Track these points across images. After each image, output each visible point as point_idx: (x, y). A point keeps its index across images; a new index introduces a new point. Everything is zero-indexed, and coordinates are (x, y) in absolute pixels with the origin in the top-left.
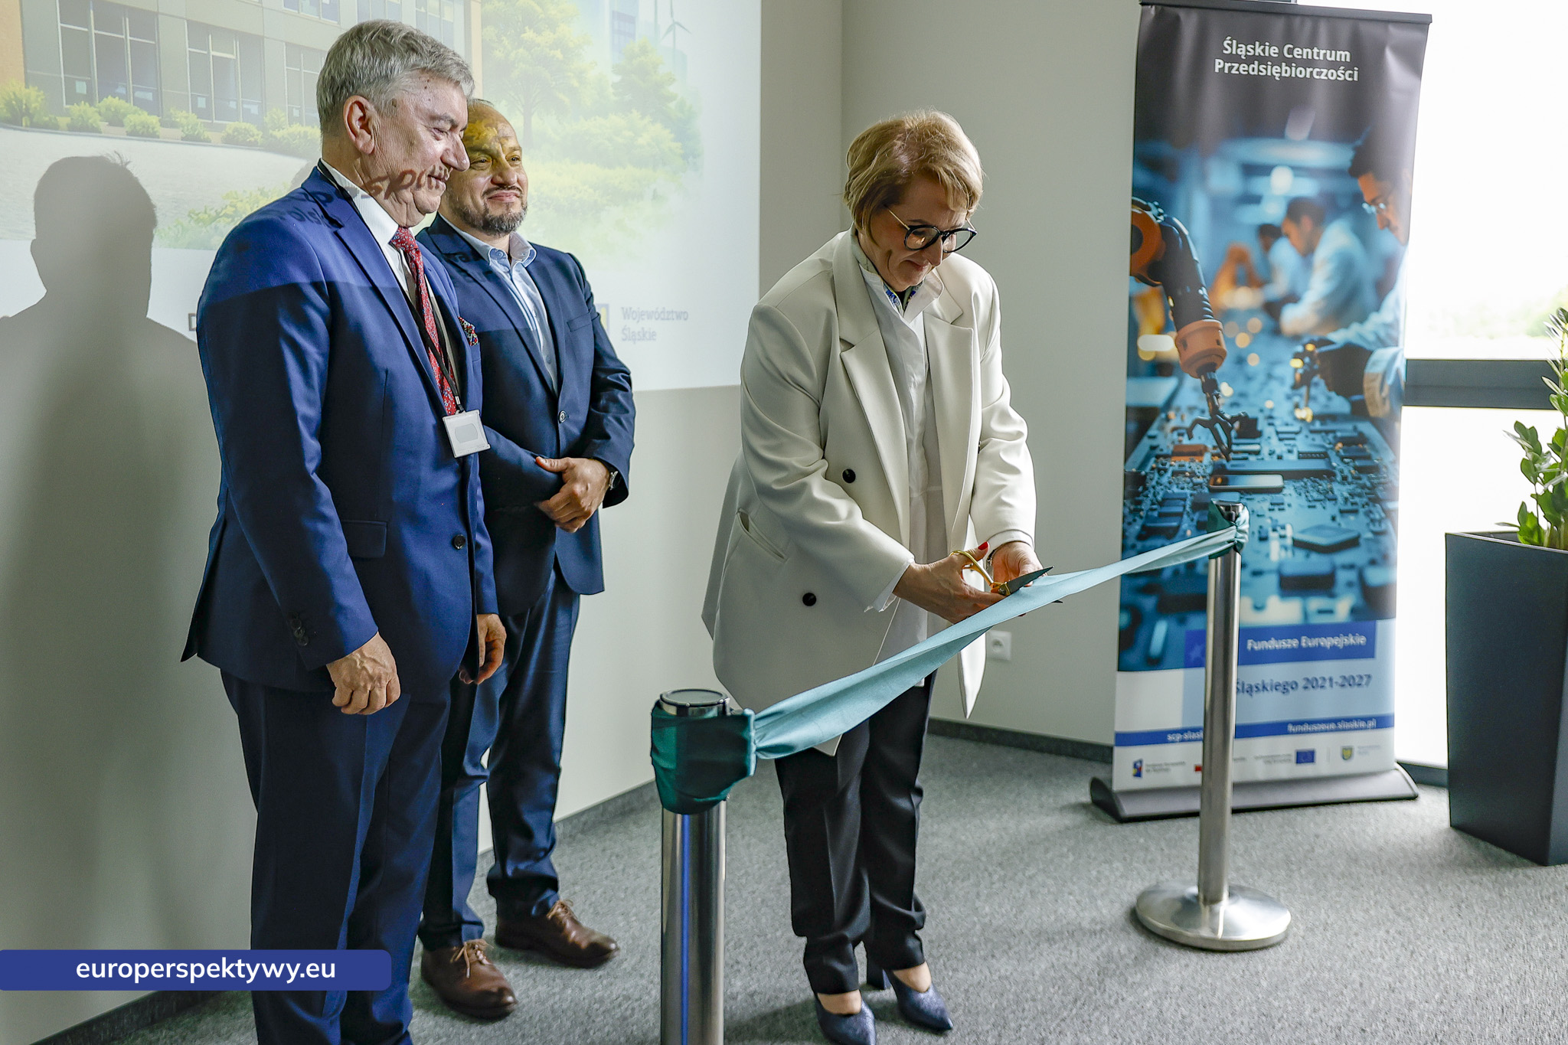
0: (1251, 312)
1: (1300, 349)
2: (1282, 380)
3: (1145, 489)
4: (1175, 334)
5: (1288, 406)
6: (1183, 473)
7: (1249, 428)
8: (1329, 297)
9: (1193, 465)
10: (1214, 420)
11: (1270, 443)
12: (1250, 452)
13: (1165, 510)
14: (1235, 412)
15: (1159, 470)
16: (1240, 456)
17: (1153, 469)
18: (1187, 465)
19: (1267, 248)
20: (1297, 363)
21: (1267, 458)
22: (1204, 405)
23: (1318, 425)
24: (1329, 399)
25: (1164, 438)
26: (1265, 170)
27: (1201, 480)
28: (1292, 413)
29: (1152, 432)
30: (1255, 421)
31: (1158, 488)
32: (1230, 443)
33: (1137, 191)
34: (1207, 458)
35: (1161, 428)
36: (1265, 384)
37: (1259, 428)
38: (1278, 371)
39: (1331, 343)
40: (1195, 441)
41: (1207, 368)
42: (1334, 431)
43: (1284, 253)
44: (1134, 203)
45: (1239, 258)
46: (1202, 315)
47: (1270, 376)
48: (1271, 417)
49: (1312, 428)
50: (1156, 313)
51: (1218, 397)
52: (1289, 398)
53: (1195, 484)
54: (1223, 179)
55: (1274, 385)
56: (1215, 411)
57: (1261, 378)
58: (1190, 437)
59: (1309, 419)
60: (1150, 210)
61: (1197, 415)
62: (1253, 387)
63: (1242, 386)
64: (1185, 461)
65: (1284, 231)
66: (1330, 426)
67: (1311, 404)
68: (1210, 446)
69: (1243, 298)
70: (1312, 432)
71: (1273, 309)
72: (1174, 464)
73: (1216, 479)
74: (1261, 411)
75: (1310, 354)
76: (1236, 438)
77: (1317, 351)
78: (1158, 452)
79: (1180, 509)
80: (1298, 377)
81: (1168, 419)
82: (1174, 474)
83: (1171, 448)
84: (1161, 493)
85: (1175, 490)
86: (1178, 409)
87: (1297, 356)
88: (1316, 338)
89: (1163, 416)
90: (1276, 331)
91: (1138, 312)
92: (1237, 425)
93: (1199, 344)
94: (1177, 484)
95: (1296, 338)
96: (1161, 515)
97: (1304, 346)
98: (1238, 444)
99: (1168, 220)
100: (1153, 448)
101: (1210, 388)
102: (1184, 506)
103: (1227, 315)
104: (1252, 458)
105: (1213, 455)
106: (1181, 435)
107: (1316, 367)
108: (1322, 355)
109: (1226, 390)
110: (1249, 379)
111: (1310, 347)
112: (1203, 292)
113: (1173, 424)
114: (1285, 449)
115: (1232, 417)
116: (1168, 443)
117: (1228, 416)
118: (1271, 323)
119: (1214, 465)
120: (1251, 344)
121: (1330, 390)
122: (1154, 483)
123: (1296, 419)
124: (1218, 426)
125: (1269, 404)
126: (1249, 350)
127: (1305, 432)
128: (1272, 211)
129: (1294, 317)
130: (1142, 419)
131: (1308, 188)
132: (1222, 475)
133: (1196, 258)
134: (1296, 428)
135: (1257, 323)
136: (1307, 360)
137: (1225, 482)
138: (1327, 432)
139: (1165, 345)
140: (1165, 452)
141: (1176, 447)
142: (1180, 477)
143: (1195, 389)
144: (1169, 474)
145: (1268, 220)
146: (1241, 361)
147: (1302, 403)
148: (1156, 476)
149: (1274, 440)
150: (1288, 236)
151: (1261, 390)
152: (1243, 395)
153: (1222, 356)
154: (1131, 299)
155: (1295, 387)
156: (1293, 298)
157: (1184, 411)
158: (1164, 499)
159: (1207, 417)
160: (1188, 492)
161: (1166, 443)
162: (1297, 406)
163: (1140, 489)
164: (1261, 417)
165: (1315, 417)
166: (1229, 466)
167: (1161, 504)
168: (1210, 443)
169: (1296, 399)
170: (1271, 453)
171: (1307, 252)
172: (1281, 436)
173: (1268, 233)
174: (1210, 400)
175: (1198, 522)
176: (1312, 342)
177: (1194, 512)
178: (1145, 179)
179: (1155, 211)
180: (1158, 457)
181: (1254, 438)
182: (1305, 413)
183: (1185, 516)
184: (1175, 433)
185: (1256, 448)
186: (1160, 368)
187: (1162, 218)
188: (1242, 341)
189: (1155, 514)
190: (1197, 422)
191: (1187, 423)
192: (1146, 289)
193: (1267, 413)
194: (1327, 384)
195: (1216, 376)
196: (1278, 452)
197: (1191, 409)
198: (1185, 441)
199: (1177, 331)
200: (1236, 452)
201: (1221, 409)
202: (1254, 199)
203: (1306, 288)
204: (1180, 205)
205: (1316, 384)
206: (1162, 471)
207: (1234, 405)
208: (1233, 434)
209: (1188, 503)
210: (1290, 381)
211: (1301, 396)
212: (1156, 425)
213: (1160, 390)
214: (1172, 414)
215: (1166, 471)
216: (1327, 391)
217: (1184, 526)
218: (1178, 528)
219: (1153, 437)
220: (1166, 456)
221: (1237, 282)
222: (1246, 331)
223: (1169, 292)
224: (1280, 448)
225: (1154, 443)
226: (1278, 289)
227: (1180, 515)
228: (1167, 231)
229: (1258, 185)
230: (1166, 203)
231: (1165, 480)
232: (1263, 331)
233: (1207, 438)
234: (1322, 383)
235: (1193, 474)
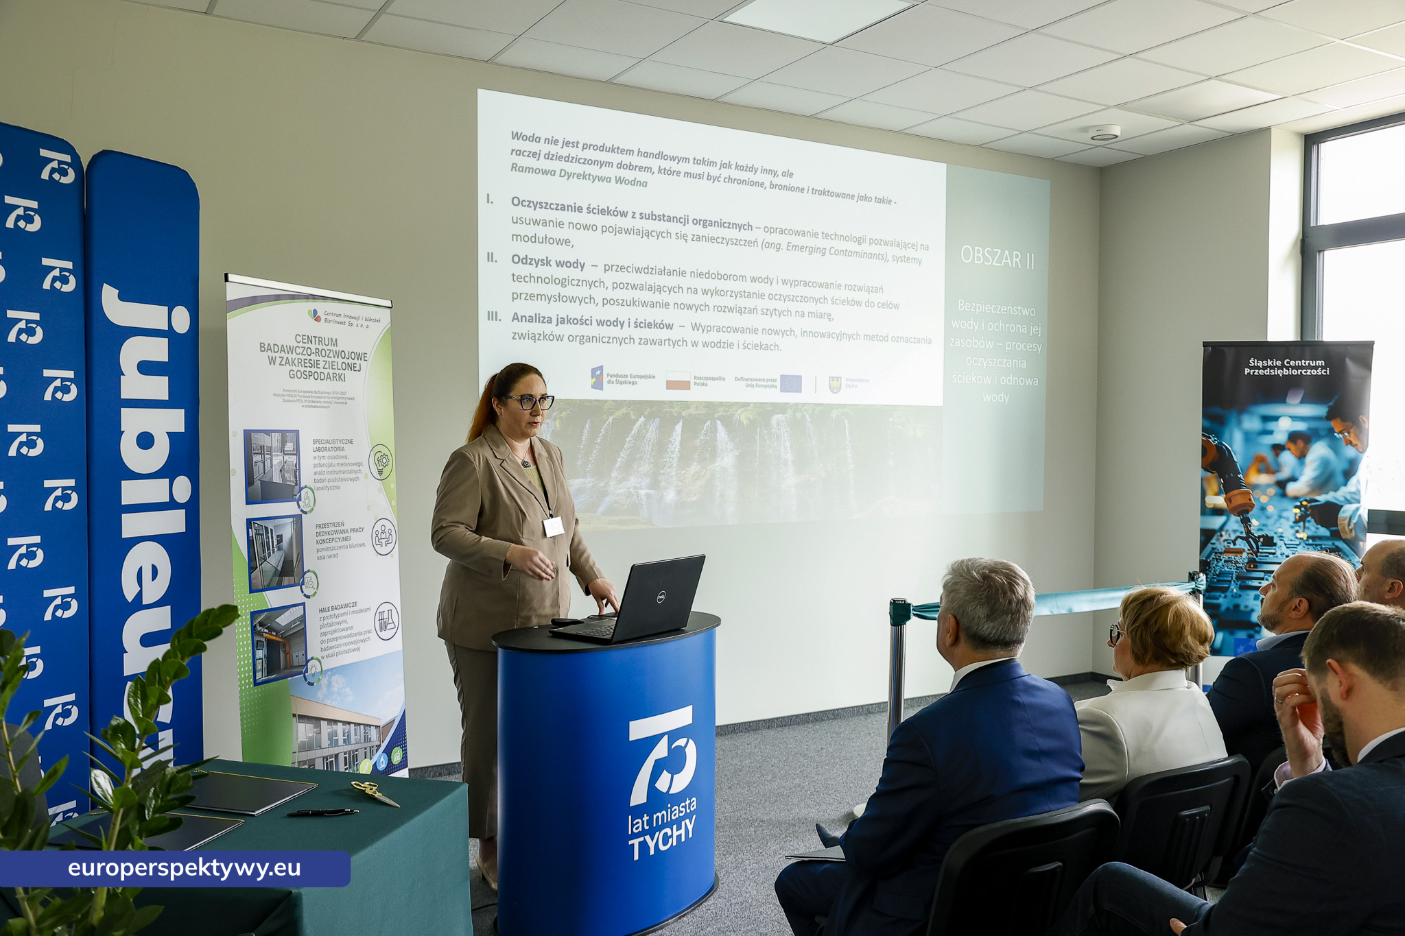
0: (1268, 486)
1: (1298, 504)
2: (1287, 519)
3: (1210, 568)
4: (1225, 496)
5: (1293, 531)
6: (1231, 561)
7: (1269, 541)
8: (1316, 478)
9: (1237, 558)
10: (1248, 536)
11: (1281, 549)
12: (1269, 553)
13: (1221, 578)
14: (1261, 533)
15: (1217, 559)
16: (1264, 555)
17: (1213, 558)
18: (1233, 557)
19: (1277, 455)
20: (1297, 511)
21: (1280, 556)
22: (1243, 530)
23: (1310, 541)
24: (1317, 528)
25: (1219, 544)
26: (1276, 419)
27: (1241, 565)
28: (1294, 535)
29: (1213, 541)
30: (1273, 538)
31: (1217, 568)
32: (1258, 548)
33: (1204, 429)
34: (1244, 555)
35: (1218, 540)
36: (1277, 521)
37: (1275, 541)
38: (1285, 514)
39: (1318, 501)
40: (1237, 547)
41: (1243, 512)
42: (1321, 545)
43: (1287, 458)
44: (1203, 435)
45: (1261, 460)
46: (1240, 486)
47: (1280, 517)
48: (1282, 537)
49: (1307, 543)
50: (1214, 485)
51: (1250, 526)
52: (1292, 527)
53: (1237, 567)
54: (1251, 423)
55: (1282, 521)
56: (1249, 532)
57: (1275, 517)
58: (1235, 544)
59: (1305, 538)
60: (1210, 438)
61: (1238, 534)
62: (1271, 522)
63: (1264, 521)
64: (1233, 556)
65: (1286, 447)
66: (1318, 542)
67: (1306, 531)
68: (1246, 550)
69: (1264, 479)
70: (1307, 545)
71: (1282, 485)
72: (1226, 557)
73: (1250, 566)
74: (1276, 533)
75: (1305, 507)
76: (1262, 546)
77: (1309, 505)
78: (1216, 551)
79: (1230, 579)
80: (1297, 517)
81: (1221, 536)
82: (1225, 561)
83: (1224, 549)
84: (1218, 570)
85: (1227, 569)
86: (1227, 531)
87: (1296, 507)
88: (1308, 499)
89: (1219, 534)
90: (1284, 495)
91: (1205, 486)
92: (1261, 539)
93: (1239, 500)
94: (1228, 567)
95: (1296, 498)
96: (1219, 581)
97: (1301, 503)
98: (1262, 549)
99: (1220, 443)
100: (1213, 549)
101: (1246, 522)
102: (1232, 578)
103: (1254, 487)
104: (1271, 556)
105: (1248, 554)
106: (1230, 543)
107: (1308, 513)
108: (1311, 507)
109: (1255, 522)
110: (1268, 517)
111: (1305, 503)
112: (1240, 476)
113: (1225, 536)
114: (1291, 552)
115: (1259, 536)
116: (1222, 547)
117: (1257, 535)
118: (1280, 491)
119: (1249, 558)
120: (1269, 501)
121: (1317, 524)
122: (1214, 565)
123: (1297, 538)
124: (1250, 540)
125: (1280, 530)
126: (1268, 504)
127: (1303, 544)
128: (1280, 437)
129: (1292, 488)
130: (1207, 535)
131: (1301, 426)
132: (1253, 564)
133: (1236, 460)
134: (1298, 543)
135: (1272, 491)
136: (1303, 509)
137: (1256, 567)
138: (1316, 545)
139: (1220, 501)
140: (1220, 551)
141: (1226, 549)
142: (1229, 563)
143: (1237, 522)
144: (1223, 561)
145: (1277, 442)
146: (1263, 509)
147: (1301, 530)
148: (1216, 562)
149: (1284, 547)
150: (1289, 449)
151: (1275, 523)
152: (1264, 525)
153: (1252, 506)
154: (1202, 479)
155: (1296, 522)
156: (1293, 479)
157: (1230, 532)
158: (1219, 573)
159: (1244, 535)
160: (1234, 571)
161: (1220, 546)
162: (1297, 532)
163: (1207, 568)
164: (1275, 536)
165: (1308, 537)
166: (1257, 560)
167: (1218, 576)
168: (1247, 547)
169: (1297, 528)
170: (1282, 554)
171: (1301, 456)
172: (1288, 546)
173: (1278, 449)
174: (1246, 527)
175: (1240, 585)
176: (1306, 500)
177: (1238, 581)
178: (1208, 424)
179: (1213, 439)
180: (1216, 553)
181: (1272, 546)
182: (1303, 535)
183: (1232, 582)
184: (1226, 542)
185: (1273, 551)
186: (1217, 511)
187: (1216, 442)
188: (1264, 499)
189: (1215, 580)
190: (1239, 537)
191: (1233, 537)
192: (1209, 474)
193: (1279, 535)
194: (1315, 521)
195: (1249, 515)
196: (1286, 554)
197: (1235, 531)
198: (1232, 546)
199: (1226, 494)
200: (1261, 553)
201: (1252, 531)
202: (1271, 432)
203: (1301, 475)
204: (1226, 436)
205: (1309, 521)
206: (1219, 560)
207: (1259, 530)
208: (1260, 544)
209: (1234, 576)
210: (1293, 519)
211: (1300, 527)
212: (1215, 538)
213: (1217, 522)
214: (1223, 533)
215: (1221, 560)
216: (1315, 524)
217: (1232, 587)
218: (1228, 588)
219: (1214, 544)
220: (1221, 553)
221: (1259, 471)
222: (1266, 495)
223: (1220, 476)
224: (1287, 552)
225: (1214, 546)
226: (1284, 474)
227: (1230, 581)
228: (1220, 449)
229: (1271, 426)
230: (1219, 435)
231: (1220, 564)
232: (1275, 495)
233: (1245, 545)
234: (1313, 520)
235: (1237, 562)
